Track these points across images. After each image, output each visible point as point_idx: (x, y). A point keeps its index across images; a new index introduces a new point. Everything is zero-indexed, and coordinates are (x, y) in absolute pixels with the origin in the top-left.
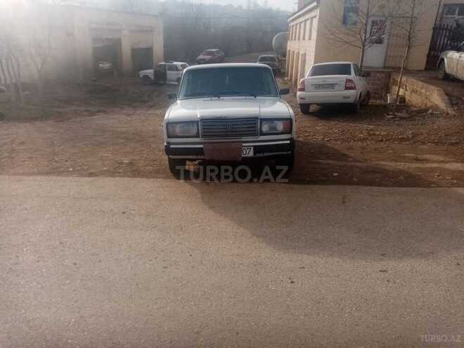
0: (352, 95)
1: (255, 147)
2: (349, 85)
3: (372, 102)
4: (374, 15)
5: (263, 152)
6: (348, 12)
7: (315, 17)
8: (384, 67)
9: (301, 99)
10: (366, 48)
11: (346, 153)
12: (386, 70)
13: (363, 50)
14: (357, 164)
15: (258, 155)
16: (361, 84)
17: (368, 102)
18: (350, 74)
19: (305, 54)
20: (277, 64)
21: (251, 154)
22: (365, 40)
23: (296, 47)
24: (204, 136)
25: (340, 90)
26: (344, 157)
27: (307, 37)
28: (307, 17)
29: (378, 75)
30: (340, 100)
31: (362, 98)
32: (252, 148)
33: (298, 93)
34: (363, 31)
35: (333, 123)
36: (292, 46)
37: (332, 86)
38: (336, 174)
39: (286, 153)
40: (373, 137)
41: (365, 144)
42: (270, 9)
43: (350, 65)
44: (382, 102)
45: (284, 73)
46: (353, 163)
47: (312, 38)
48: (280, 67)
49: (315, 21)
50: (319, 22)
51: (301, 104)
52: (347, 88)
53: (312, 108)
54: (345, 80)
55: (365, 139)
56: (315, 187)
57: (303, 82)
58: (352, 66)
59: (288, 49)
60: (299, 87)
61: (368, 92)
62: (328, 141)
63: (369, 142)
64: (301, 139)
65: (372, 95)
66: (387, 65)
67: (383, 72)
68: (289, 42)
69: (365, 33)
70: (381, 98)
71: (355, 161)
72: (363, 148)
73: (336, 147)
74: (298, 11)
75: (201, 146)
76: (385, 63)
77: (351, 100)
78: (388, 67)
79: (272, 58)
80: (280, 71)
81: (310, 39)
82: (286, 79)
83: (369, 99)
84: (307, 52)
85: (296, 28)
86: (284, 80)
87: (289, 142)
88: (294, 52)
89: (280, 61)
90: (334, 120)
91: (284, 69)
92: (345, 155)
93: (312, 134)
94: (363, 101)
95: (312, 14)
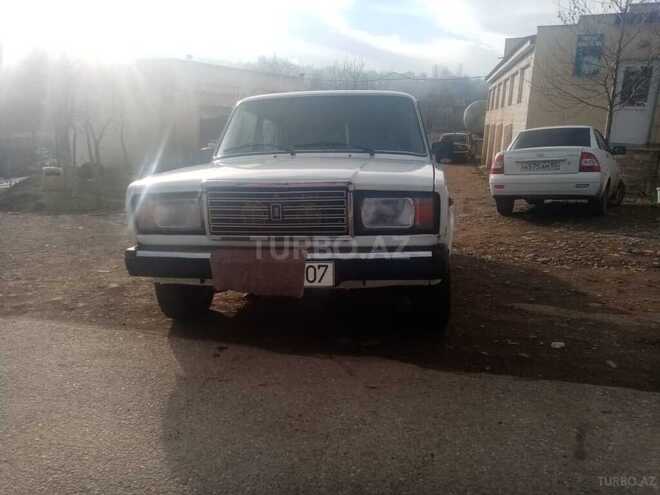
0: (593, 182)
1: (338, 263)
2: (588, 162)
3: (627, 200)
4: (629, 60)
5: (363, 277)
6: (585, 55)
7: (528, 66)
8: (648, 144)
9: (496, 186)
10: (615, 109)
12: (651, 149)
13: (611, 116)
14: (612, 318)
16: (608, 165)
17: (620, 201)
18: (589, 145)
19: (512, 125)
20: (469, 146)
21: (328, 280)
22: (614, 96)
23: (498, 118)
24: (215, 231)
25: (566, 173)
26: (579, 299)
27: (514, 102)
28: (516, 68)
29: (637, 156)
30: (572, 190)
32: (331, 266)
33: (492, 177)
34: (610, 82)
36: (492, 118)
37: (554, 164)
38: (558, 345)
39: (424, 283)
40: (640, 258)
41: (624, 272)
42: (466, 78)
43: (589, 129)
44: (647, 202)
45: (480, 160)
46: (598, 316)
47: (523, 100)
49: (529, 73)
50: (534, 72)
51: (495, 197)
52: (583, 169)
53: (520, 205)
54: (580, 153)
56: (502, 381)
57: (501, 158)
58: (592, 133)
59: (486, 124)
60: (493, 167)
61: (621, 182)
62: (543, 262)
63: (633, 270)
64: (489, 257)
65: (627, 190)
66: (652, 141)
67: (648, 152)
68: (488, 114)
69: (615, 84)
70: (644, 195)
71: (606, 309)
72: (622, 281)
73: (563, 276)
74: (505, 59)
75: (207, 255)
76: (649, 136)
77: (592, 191)
78: (654, 145)
79: (463, 136)
80: (473, 157)
81: (519, 101)
82: (481, 167)
83: (623, 194)
84: (515, 123)
85: (499, 90)
86: (478, 169)
87: (429, 254)
88: (494, 126)
89: (473, 143)
90: (559, 226)
91: (480, 154)
92: (584, 295)
93: (512, 248)
94: (613, 196)
95: (523, 63)
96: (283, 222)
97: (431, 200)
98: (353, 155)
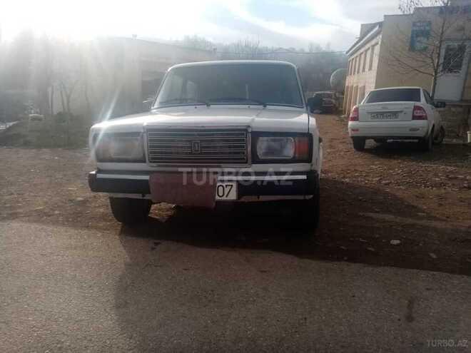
0: (422, 127)
2: (419, 113)
3: (446, 140)
4: (449, 39)
6: (417, 36)
7: (376, 44)
8: (461, 100)
9: (353, 130)
10: (438, 75)
11: (415, 204)
12: (464, 104)
13: (435, 79)
15: (245, 199)
16: (433, 115)
18: (419, 100)
19: (364, 86)
20: (334, 101)
21: (233, 196)
22: (438, 66)
23: (355, 81)
24: (153, 160)
25: (403, 121)
26: (411, 210)
27: (367, 70)
28: (368, 45)
29: (453, 109)
30: (408, 133)
31: (435, 133)
32: (234, 185)
33: (350, 123)
34: (435, 56)
35: (396, 161)
36: (351, 81)
37: (394, 114)
38: (395, 242)
39: (301, 197)
41: (443, 191)
43: (419, 89)
44: (460, 141)
45: (342, 111)
46: (424, 222)
47: (373, 68)
48: (337, 105)
49: (377, 49)
51: (352, 137)
52: (414, 118)
53: (370, 143)
54: (413, 107)
55: (441, 185)
56: (355, 267)
57: (357, 110)
58: (421, 92)
59: (346, 85)
60: (351, 116)
61: (442, 128)
62: (386, 184)
63: (449, 189)
64: (347, 180)
65: (446, 133)
66: (464, 98)
67: (461, 106)
68: (348, 78)
69: (439, 57)
70: (457, 136)
71: (430, 218)
72: (440, 197)
73: (399, 194)
74: (361, 39)
75: (146, 177)
76: (463, 94)
77: (421, 133)
78: (467, 101)
79: (328, 94)
80: (337, 109)
81: (370, 69)
82: (343, 116)
83: (443, 136)
84: (367, 85)
85: (356, 61)
86: (340, 118)
87: (304, 177)
88: (352, 87)
89: (337, 99)
91: (342, 107)
93: (364, 174)
94: (436, 138)
95: (373, 42)
96: (201, 154)
97: (306, 139)
98: (251, 106)
